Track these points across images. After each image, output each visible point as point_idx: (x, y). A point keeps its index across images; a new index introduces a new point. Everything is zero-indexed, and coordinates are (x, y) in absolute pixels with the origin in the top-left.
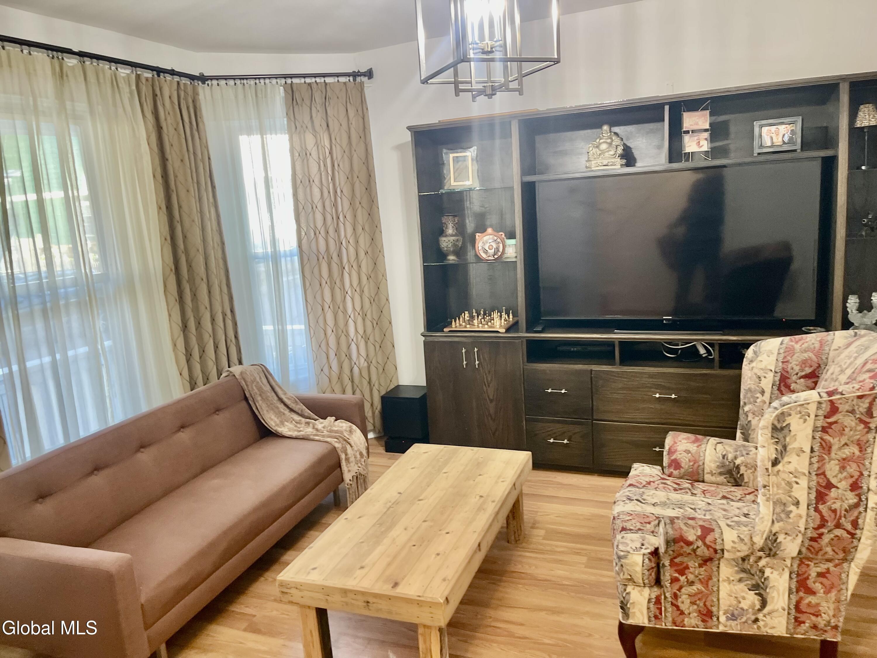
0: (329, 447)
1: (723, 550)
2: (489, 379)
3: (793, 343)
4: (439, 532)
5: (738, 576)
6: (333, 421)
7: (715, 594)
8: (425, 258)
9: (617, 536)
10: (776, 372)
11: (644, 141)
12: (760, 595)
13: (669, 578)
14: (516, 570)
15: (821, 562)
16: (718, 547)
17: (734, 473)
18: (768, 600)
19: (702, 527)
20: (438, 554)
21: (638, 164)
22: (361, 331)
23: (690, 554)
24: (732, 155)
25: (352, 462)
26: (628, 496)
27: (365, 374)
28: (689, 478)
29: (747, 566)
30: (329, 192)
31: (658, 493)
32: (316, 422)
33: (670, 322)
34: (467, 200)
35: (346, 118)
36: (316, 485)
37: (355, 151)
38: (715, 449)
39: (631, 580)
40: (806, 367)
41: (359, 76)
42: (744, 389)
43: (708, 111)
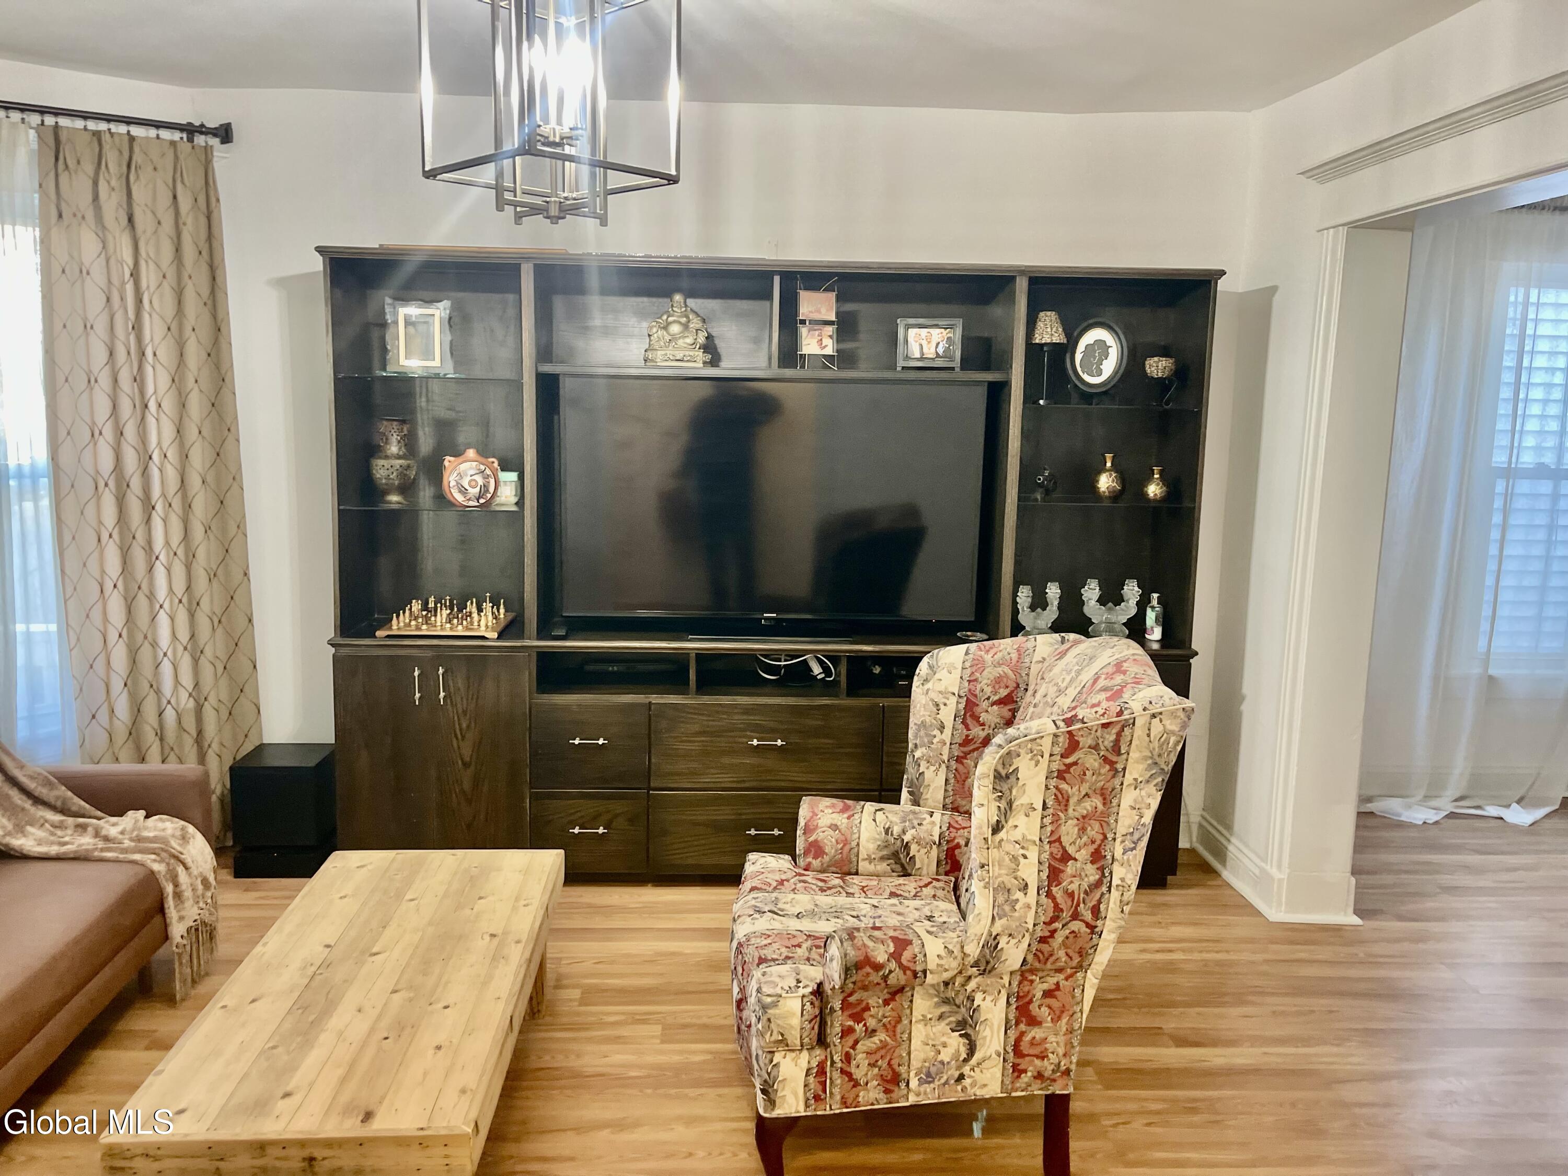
0: (141, 872)
1: (925, 972)
2: (464, 725)
3: (983, 653)
4: (430, 1008)
5: (938, 1012)
6: (142, 818)
7: (905, 1046)
8: (342, 496)
9: (754, 972)
10: (960, 697)
11: (734, 328)
12: (966, 1036)
13: (838, 1029)
14: (543, 1066)
15: (1048, 975)
16: (919, 968)
17: (902, 856)
18: (978, 1043)
19: (894, 939)
20: (439, 1048)
21: (723, 364)
22: (184, 636)
23: (878, 984)
24: (862, 365)
25: (188, 899)
26: (756, 906)
27: (190, 724)
28: (834, 869)
29: (951, 994)
30: (129, 353)
31: (798, 897)
32: (101, 822)
33: (773, 623)
34: (421, 393)
35: (171, 210)
36: (116, 952)
37: (190, 277)
38: (874, 820)
39: (783, 1042)
40: (1000, 687)
41: (202, 133)
42: (915, 724)
43: (834, 294)
